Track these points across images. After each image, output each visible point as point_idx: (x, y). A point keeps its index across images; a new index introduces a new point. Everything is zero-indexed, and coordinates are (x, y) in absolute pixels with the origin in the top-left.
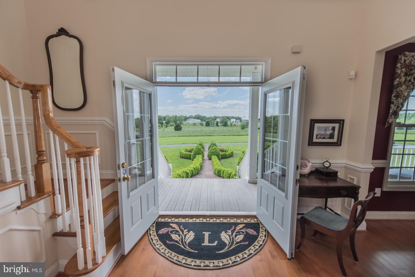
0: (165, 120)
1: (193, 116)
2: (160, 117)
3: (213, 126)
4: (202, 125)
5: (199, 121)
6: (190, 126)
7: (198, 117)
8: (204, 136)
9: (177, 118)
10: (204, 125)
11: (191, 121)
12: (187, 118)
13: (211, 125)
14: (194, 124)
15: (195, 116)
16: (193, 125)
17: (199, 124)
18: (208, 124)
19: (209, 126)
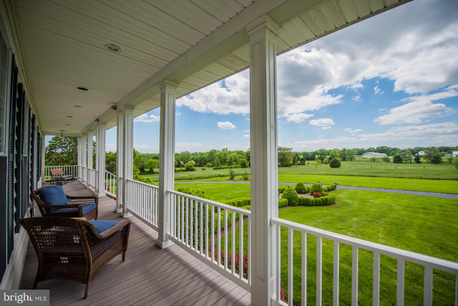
0: (329, 155)
1: (374, 149)
2: (322, 151)
3: (409, 163)
4: (386, 160)
5: (384, 155)
6: (367, 163)
7: (381, 150)
8: (363, 176)
9: (346, 152)
10: (392, 161)
11: (368, 156)
12: (364, 151)
13: (404, 162)
14: (373, 160)
15: (377, 148)
16: (371, 161)
17: (381, 160)
18: (398, 160)
19: (401, 163)
